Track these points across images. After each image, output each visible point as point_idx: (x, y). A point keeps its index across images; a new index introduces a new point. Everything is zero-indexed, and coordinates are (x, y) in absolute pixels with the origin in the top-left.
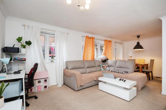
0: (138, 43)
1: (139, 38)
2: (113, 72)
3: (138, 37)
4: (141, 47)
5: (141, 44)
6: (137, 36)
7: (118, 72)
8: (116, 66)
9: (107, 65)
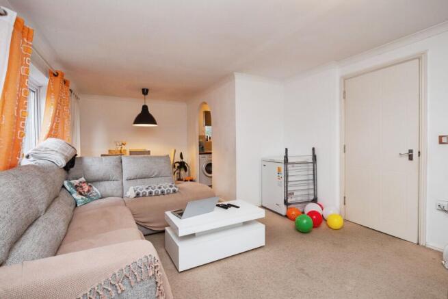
0: (145, 108)
1: (146, 96)
2: (144, 196)
3: (145, 92)
4: (152, 121)
5: (151, 111)
6: (143, 90)
7: (163, 192)
8: (125, 177)
9: (83, 179)
